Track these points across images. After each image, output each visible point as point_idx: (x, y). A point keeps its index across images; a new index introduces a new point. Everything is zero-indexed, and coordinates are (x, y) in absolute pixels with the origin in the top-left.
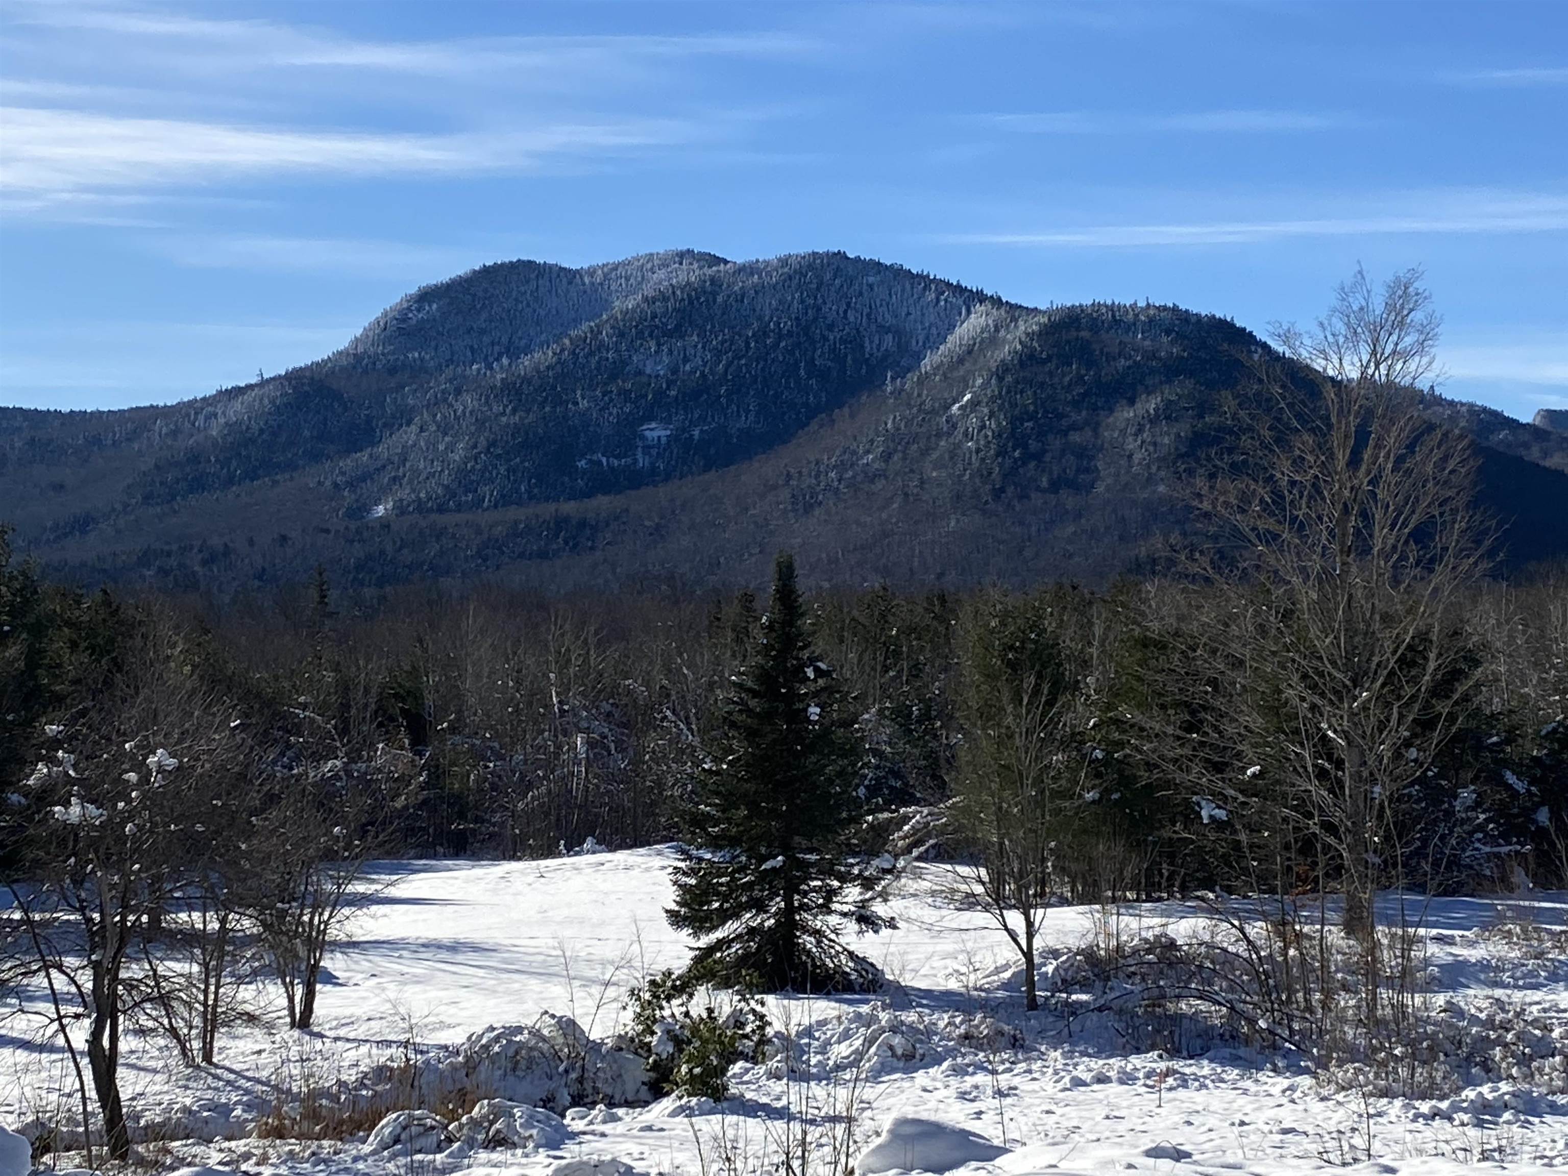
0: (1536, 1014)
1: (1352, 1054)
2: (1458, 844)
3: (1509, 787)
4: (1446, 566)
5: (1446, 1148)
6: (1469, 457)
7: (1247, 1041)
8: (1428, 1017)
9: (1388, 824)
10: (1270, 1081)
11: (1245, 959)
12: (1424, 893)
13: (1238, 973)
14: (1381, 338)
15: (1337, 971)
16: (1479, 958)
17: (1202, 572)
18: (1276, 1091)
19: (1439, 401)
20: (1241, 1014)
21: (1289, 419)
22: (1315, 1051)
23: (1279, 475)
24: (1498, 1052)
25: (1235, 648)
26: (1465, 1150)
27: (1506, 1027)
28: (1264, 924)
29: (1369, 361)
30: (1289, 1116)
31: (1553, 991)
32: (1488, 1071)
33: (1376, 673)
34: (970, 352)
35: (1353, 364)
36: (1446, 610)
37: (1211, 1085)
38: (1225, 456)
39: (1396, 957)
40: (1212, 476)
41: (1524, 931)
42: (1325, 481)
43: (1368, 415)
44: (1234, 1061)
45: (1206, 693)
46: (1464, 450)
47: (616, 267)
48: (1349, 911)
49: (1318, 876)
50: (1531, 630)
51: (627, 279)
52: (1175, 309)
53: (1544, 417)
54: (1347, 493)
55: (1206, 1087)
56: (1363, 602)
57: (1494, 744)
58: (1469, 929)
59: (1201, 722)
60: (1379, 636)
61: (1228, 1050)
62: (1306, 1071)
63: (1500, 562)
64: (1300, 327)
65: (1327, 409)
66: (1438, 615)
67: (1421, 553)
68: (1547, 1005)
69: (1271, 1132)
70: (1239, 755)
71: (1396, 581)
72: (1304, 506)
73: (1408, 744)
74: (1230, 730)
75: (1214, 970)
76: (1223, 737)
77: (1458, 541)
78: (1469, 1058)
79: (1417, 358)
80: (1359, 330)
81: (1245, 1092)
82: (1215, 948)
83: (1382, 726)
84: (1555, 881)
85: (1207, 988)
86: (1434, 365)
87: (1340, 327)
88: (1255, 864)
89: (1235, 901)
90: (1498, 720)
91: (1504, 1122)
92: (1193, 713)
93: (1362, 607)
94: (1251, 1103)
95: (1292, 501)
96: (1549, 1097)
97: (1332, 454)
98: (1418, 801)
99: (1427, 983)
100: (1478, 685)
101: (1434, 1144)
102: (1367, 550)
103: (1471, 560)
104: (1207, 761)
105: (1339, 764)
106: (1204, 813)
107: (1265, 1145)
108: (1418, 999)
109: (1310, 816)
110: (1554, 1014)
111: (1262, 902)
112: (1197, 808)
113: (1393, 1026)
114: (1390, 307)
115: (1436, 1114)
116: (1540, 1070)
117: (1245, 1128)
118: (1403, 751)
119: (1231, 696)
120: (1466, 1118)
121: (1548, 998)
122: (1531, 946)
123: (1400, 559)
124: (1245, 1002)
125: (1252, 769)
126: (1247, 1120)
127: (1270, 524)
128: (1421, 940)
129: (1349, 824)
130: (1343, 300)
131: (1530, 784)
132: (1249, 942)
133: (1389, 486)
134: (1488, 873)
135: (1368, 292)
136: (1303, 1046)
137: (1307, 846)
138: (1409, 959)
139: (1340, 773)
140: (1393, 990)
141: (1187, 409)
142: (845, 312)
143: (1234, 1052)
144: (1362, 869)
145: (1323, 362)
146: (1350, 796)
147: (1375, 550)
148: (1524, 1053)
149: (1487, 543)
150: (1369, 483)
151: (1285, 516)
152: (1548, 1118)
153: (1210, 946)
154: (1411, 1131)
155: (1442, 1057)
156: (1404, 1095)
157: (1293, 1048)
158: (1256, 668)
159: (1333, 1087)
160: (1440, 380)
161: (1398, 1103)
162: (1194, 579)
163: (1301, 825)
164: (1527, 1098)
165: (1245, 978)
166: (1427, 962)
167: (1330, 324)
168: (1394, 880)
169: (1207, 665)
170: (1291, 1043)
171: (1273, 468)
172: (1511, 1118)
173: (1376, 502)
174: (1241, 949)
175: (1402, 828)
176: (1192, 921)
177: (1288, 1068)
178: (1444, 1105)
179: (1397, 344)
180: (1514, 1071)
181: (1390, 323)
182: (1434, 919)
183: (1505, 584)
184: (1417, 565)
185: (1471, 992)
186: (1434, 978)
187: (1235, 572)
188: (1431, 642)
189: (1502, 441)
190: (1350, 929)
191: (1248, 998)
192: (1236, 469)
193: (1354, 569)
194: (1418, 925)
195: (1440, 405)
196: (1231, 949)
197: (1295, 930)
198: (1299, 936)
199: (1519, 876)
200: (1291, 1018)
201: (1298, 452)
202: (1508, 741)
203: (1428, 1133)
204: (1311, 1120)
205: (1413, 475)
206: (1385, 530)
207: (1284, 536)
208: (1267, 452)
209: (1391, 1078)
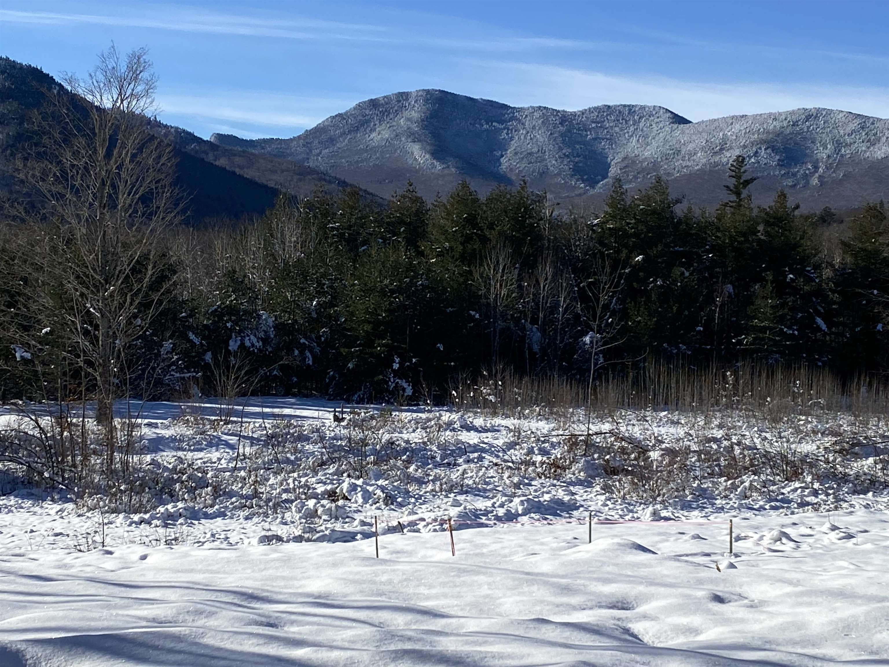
0: (200, 465)
1: (97, 490)
2: (162, 372)
3: (191, 341)
4: (159, 217)
5: (147, 540)
6: (172, 157)
7: (38, 484)
8: (141, 468)
9: (122, 361)
10: (50, 507)
11: (38, 438)
12: (141, 400)
13: (33, 446)
14: (124, 86)
15: (91, 444)
16: (170, 434)
17: (19, 215)
18: (53, 512)
19: (159, 124)
20: (34, 470)
21: (71, 128)
22: (76, 489)
23: (65, 160)
24: (178, 486)
25: (38, 260)
26: (157, 540)
27: (182, 472)
28: (49, 418)
29: (118, 98)
30: (59, 526)
31: (209, 452)
32: (172, 496)
33: (118, 276)
35: (108, 99)
36: (158, 243)
37: (15, 510)
38: (34, 148)
39: (125, 435)
40: (26, 159)
41: (196, 420)
42: (91, 165)
43: (116, 129)
44: (29, 496)
45: (20, 285)
46: (169, 153)
48: (99, 409)
49: (81, 391)
50: (205, 255)
52: (7, 59)
53: (215, 137)
54: (104, 173)
55: (12, 511)
56: (112, 236)
57: (183, 317)
58: (166, 419)
59: (16, 302)
60: (121, 255)
61: (26, 490)
62: (70, 500)
63: (188, 216)
64: (78, 76)
65: (93, 125)
66: (154, 245)
67: (145, 209)
68: (206, 460)
69: (48, 536)
70: (39, 322)
71: (131, 225)
72: (79, 179)
73: (135, 316)
74: (34, 307)
75: (19, 445)
76: (29, 311)
77: (165, 204)
78: (162, 490)
79: (144, 99)
80: (112, 80)
81: (35, 513)
82: (20, 432)
83: (121, 306)
84: (213, 393)
85: (15, 455)
86: (154, 104)
87: (101, 77)
88: (46, 384)
89: (33, 406)
90: (185, 304)
91: (180, 524)
92: (12, 296)
93: (111, 238)
94: (37, 519)
95: (72, 176)
96: (204, 510)
97: (96, 150)
98: (140, 349)
99: (141, 449)
100: (175, 284)
101: (140, 538)
102: (115, 206)
103: (173, 214)
104: (20, 324)
105: (96, 327)
106: (18, 355)
107: (44, 543)
108: (136, 458)
109: (79, 357)
110: (209, 465)
111: (49, 406)
112: (13, 352)
113: (121, 474)
114: (130, 68)
115: (142, 521)
116: (200, 495)
117: (33, 534)
118: (132, 320)
119: (35, 287)
120: (158, 522)
121: (207, 456)
122: (199, 428)
123: (133, 212)
124: (37, 463)
125: (45, 330)
126: (34, 529)
127: (59, 188)
128: (139, 426)
129: (101, 361)
130: (103, 62)
131: (202, 339)
132: (41, 428)
133: (128, 170)
134: (178, 388)
135: (117, 59)
136: (69, 487)
137: (76, 373)
138: (131, 435)
139: (97, 332)
140: (122, 453)
141: (14, 119)
143: (29, 491)
144: (107, 386)
145: (91, 97)
146: (102, 346)
147: (119, 207)
148: (191, 487)
149: (181, 206)
150: (117, 168)
151: (68, 185)
152: (203, 521)
153: (18, 431)
154: (128, 531)
155: (147, 490)
156: (125, 511)
157: (64, 487)
158: (50, 272)
159: (85, 509)
160: (157, 112)
161: (121, 516)
162: (14, 218)
163: (73, 362)
164: (191, 510)
165: (37, 449)
166: (141, 438)
167: (95, 75)
168: (125, 392)
169: (21, 269)
170: (62, 485)
171: (62, 156)
172: (182, 521)
173: (120, 179)
174: (36, 433)
175: (130, 363)
176: (7, 417)
177: (60, 499)
178: (147, 516)
179: (133, 90)
180: (186, 496)
181: (129, 77)
182: (146, 414)
183: (191, 229)
184: (143, 216)
185: (165, 454)
186: (145, 446)
187: (38, 215)
188: (149, 259)
189: (193, 149)
190: (99, 421)
191: (39, 460)
192: (40, 156)
193: (107, 217)
194: (137, 417)
195: (160, 127)
196: (31, 433)
197: (67, 421)
198: (71, 424)
199: (195, 390)
200: (63, 471)
201: (76, 148)
202: (190, 316)
203: (137, 532)
204: (71, 528)
205: (142, 165)
206: (125, 196)
207: (67, 196)
208: (58, 147)
209: (118, 503)
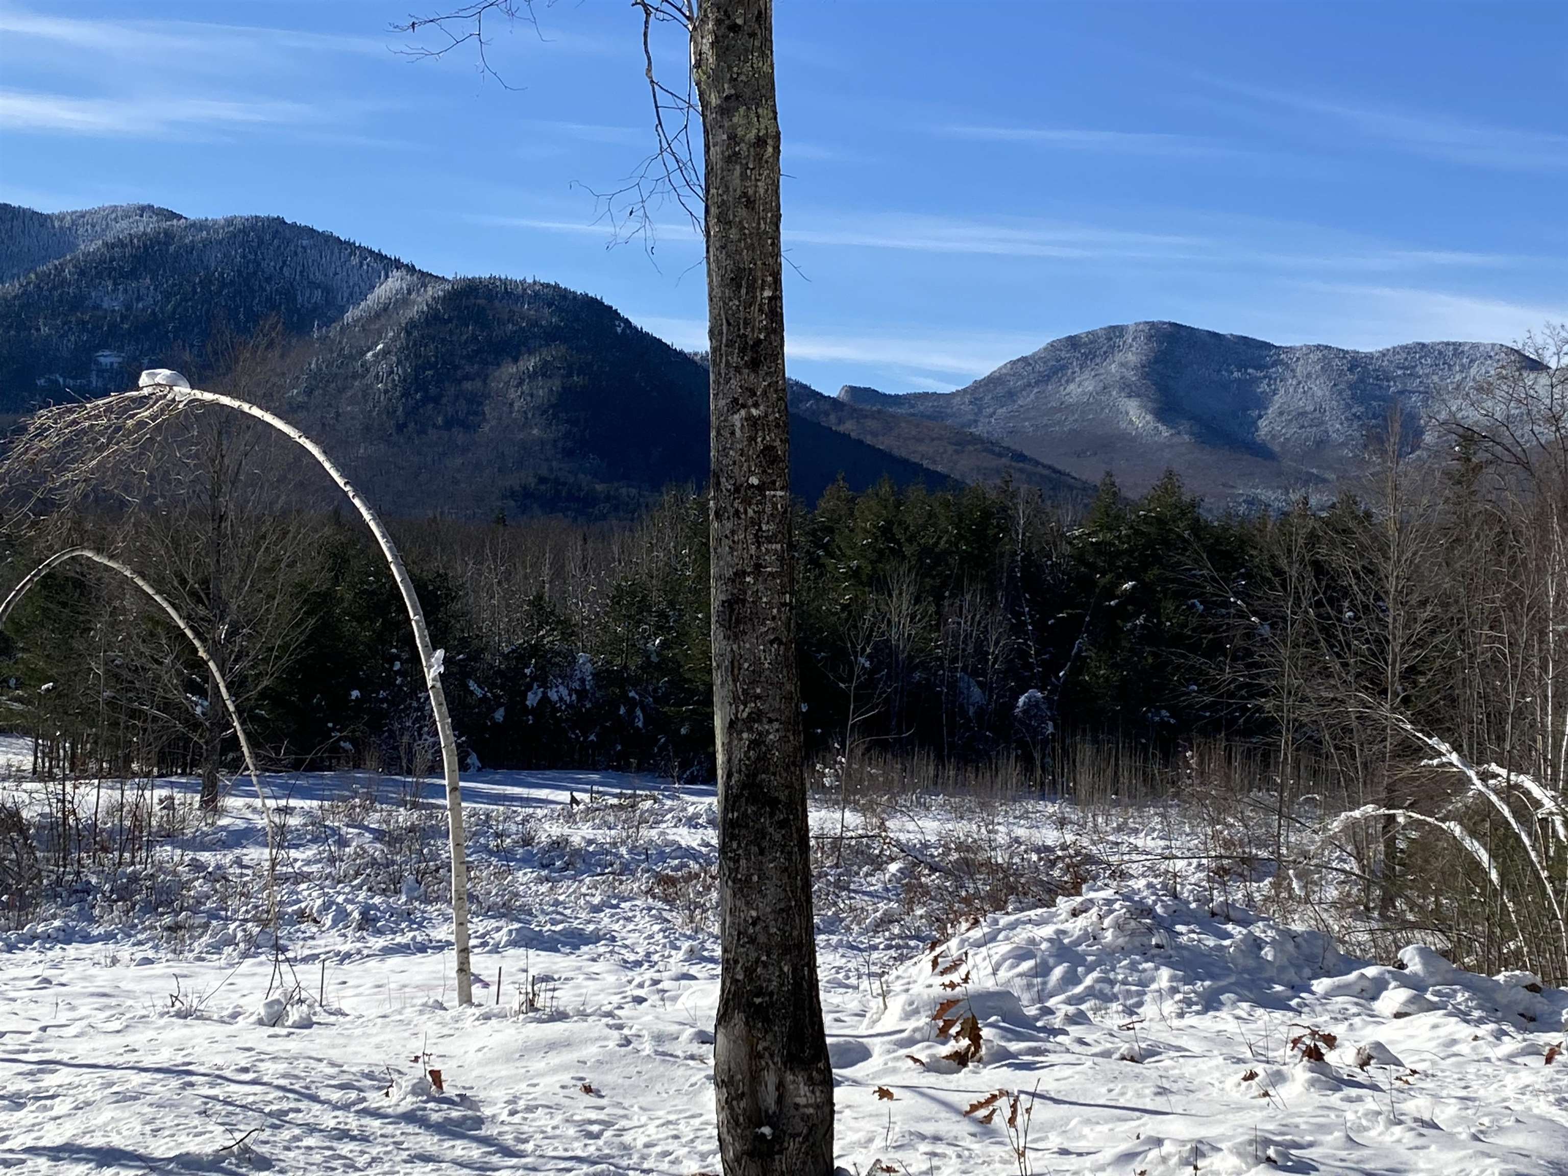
3: (471, 693)
34: (385, 309)
47: (83, 215)
51: (93, 226)
57: (461, 660)
90: (467, 642)
131: (488, 691)
141: (559, 369)
142: (281, 269)
202: (472, 658)
